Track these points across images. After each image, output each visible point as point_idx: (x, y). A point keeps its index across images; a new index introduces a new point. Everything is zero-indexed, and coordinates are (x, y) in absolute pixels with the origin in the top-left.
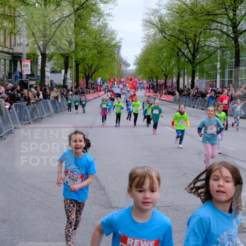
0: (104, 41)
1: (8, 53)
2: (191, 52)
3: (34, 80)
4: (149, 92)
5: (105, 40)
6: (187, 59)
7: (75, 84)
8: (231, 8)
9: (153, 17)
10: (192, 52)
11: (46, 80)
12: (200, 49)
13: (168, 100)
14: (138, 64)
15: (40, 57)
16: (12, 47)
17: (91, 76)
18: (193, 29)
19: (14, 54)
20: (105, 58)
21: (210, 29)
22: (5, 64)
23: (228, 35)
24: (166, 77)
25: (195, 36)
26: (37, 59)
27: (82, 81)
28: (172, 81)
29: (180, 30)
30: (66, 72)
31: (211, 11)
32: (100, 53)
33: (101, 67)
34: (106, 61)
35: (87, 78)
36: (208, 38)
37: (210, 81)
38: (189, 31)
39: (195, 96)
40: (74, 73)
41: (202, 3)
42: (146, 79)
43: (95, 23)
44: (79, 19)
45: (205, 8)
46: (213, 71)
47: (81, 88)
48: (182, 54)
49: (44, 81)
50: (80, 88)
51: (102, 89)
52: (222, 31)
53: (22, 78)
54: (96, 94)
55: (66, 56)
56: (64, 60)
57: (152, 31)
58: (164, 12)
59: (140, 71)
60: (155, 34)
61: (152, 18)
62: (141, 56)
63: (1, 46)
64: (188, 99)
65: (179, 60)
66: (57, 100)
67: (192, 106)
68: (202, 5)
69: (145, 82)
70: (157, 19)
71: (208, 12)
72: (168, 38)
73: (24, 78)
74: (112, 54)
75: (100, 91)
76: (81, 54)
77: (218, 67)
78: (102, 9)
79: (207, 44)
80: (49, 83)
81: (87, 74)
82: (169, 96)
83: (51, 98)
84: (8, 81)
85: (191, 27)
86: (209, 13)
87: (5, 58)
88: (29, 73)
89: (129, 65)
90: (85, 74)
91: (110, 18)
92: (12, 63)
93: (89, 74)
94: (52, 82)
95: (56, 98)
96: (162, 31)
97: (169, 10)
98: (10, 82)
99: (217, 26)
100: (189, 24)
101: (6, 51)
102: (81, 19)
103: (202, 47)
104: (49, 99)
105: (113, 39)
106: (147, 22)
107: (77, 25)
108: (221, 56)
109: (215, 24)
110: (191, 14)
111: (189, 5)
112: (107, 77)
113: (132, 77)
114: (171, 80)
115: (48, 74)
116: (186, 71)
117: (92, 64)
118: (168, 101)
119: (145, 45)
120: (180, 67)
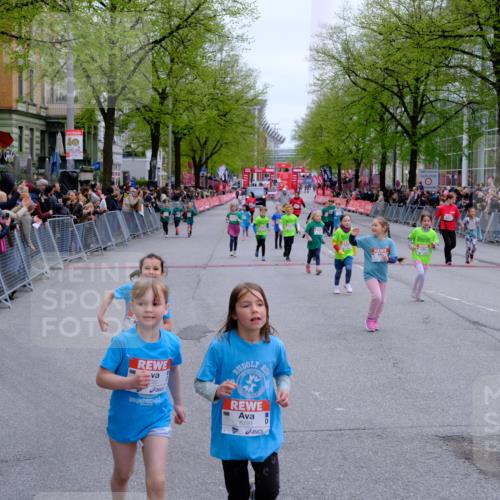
0: (232, 92)
1: (37, 116)
2: (408, 114)
3: (91, 171)
4: (324, 194)
5: (233, 90)
6: (399, 128)
7: (173, 179)
8: (491, 22)
9: (330, 42)
10: (411, 114)
11: (114, 171)
12: (428, 108)
13: (362, 210)
14: (301, 137)
15: (103, 124)
16: (46, 105)
17: (206, 162)
18: (413, 66)
19: (50, 118)
20: (233, 127)
21: (447, 66)
22: (32, 139)
23: (484, 79)
24: (358, 165)
25: (417, 80)
26: (96, 128)
27: (187, 174)
28: (371, 172)
29: (386, 69)
30: (154, 155)
31: (449, 29)
32: (225, 116)
33: (226, 143)
34: (236, 132)
35: (198, 167)
36: (442, 85)
37: (448, 173)
38: (403, 69)
39: (416, 202)
40: (171, 158)
41: (430, 13)
42: (316, 169)
43: (212, 55)
44: (181, 48)
45: (438, 23)
46: (454, 151)
47: (186, 188)
48: (390, 116)
49: (111, 173)
50: (182, 186)
51: (227, 188)
52: (471, 70)
53: (65, 167)
54: (215, 198)
55: (155, 121)
56: (152, 130)
57: (330, 71)
58: (353, 31)
59: (304, 151)
60: (336, 77)
61: (330, 45)
62: (307, 121)
63: (25, 102)
64: (402, 210)
65: (383, 130)
66: (137, 211)
67: (411, 222)
68: (431, 17)
69: (314, 174)
70: (339, 46)
71: (443, 32)
72: (362, 85)
73: (70, 167)
74: (249, 117)
75: (224, 193)
76: (184, 119)
77: (465, 143)
78: (228, 27)
79: (441, 96)
80: (121, 177)
81: (197, 159)
82: (363, 203)
83: (125, 207)
84: (38, 174)
85: (409, 62)
86: (446, 34)
87: (31, 126)
88: (80, 157)
89: (282, 141)
90: (194, 159)
91: (245, 45)
92: (46, 137)
93: (200, 158)
94: (125, 175)
95: (135, 207)
96: (349, 71)
97: (363, 27)
98: (41, 174)
99: (462, 60)
100: (405, 56)
101: (35, 112)
102: (185, 47)
103: (431, 102)
104: (120, 209)
105: (250, 87)
106: (318, 52)
107: (176, 60)
108: (469, 122)
109: (458, 56)
110: (408, 35)
111: (405, 17)
112: (238, 164)
113: (288, 165)
114: (367, 171)
115: (117, 159)
116: (398, 152)
117: (207, 138)
118: (361, 214)
119: (315, 99)
120: (387, 145)
